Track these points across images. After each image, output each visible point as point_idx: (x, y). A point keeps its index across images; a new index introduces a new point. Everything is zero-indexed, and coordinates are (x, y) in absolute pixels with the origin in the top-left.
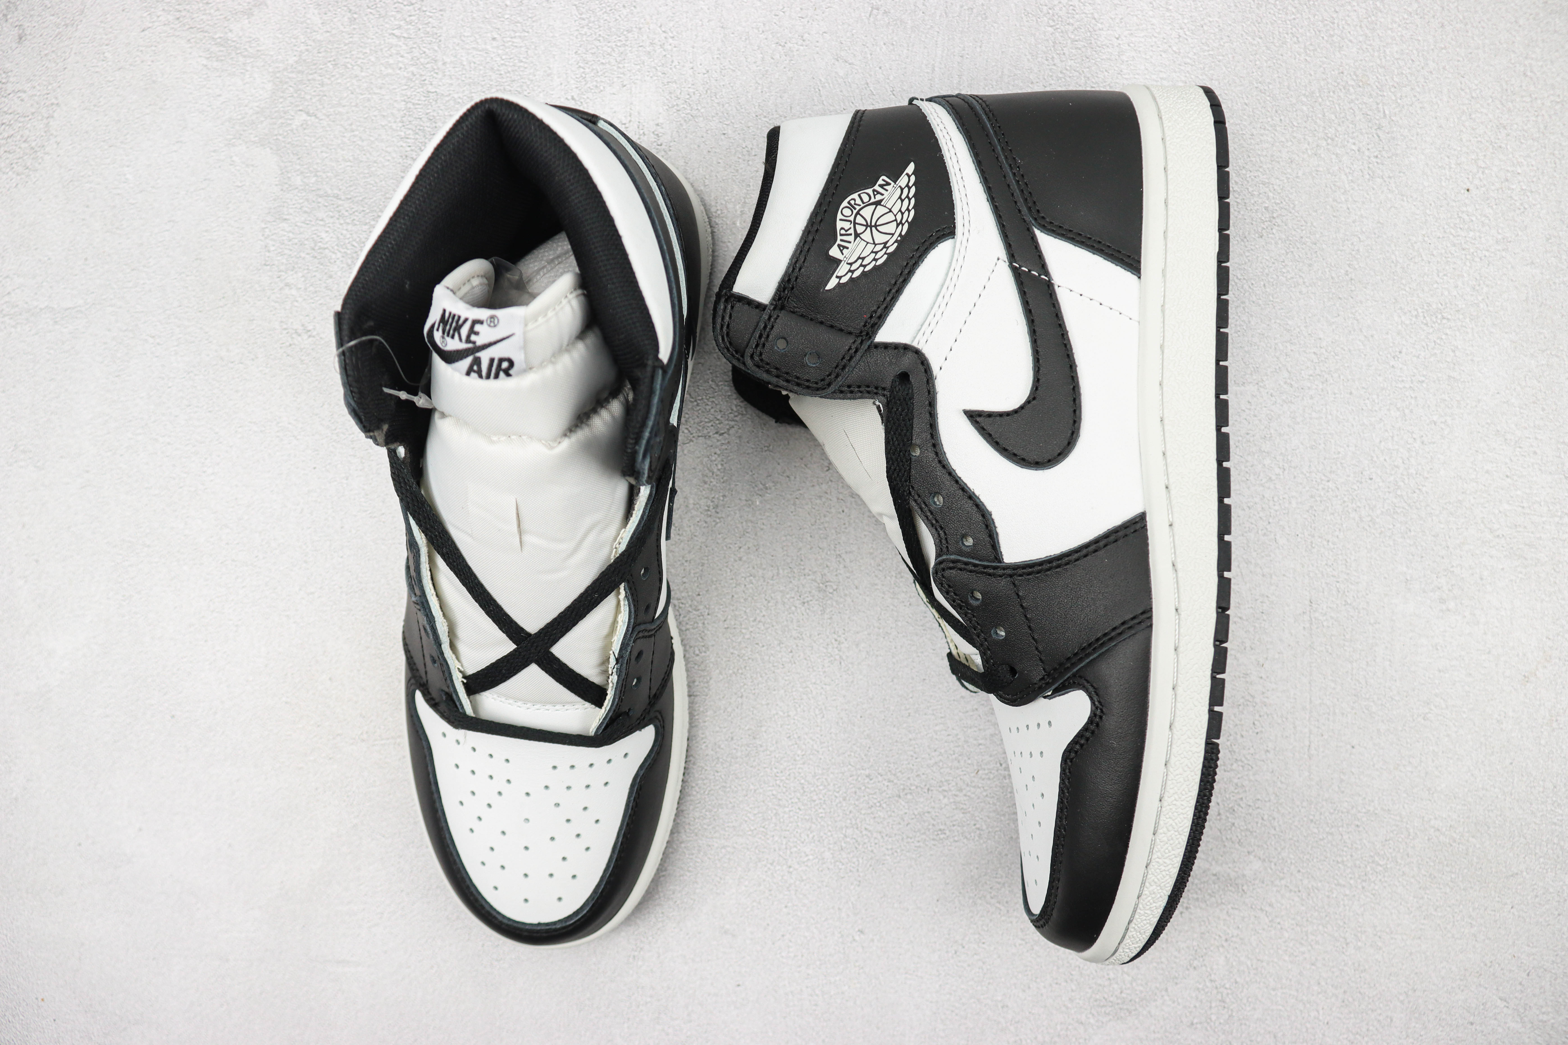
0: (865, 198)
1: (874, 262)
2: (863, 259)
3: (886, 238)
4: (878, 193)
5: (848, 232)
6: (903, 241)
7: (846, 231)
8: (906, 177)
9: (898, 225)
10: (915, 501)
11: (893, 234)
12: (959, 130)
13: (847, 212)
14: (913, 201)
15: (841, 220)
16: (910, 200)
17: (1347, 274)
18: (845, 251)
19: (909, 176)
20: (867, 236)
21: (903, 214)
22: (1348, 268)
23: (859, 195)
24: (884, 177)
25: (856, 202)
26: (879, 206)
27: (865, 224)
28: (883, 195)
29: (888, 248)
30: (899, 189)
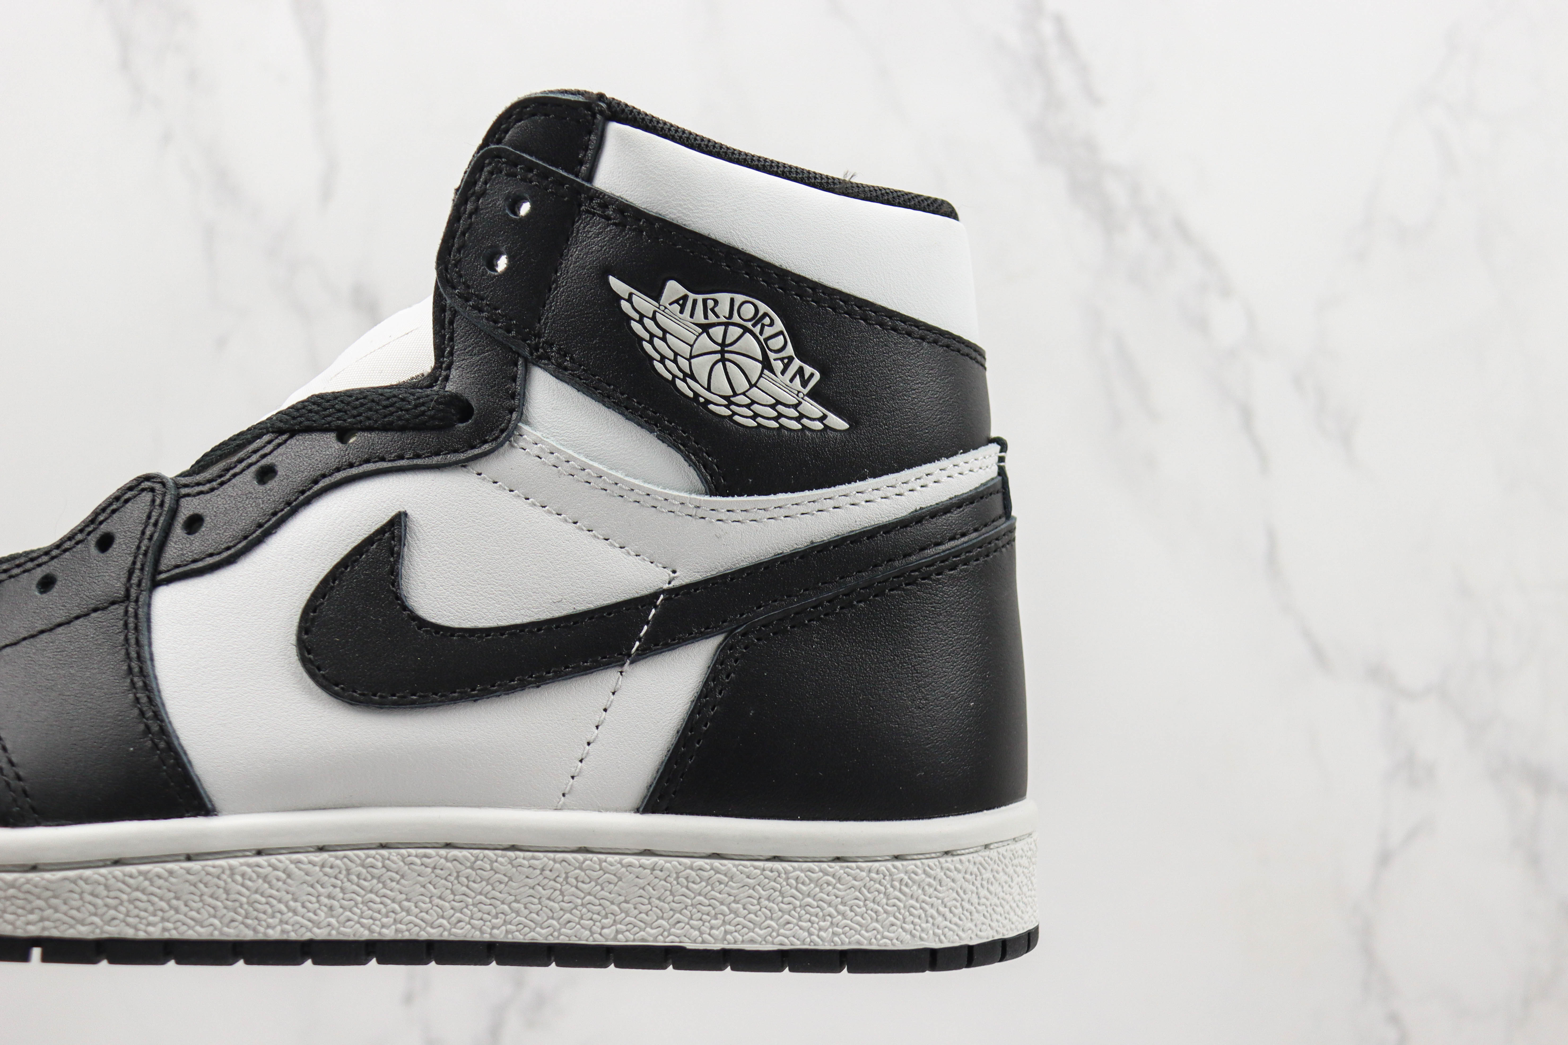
0: (776, 343)
1: (657, 357)
3: (702, 375)
4: (787, 366)
5: (710, 313)
8: (820, 415)
9: (727, 398)
13: (748, 311)
14: (773, 424)
18: (676, 307)
19: (823, 419)
20: (705, 343)
24: (818, 376)
25: (767, 328)
26: (760, 366)
27: (728, 341)
28: (783, 372)
29: (684, 380)
30: (795, 402)
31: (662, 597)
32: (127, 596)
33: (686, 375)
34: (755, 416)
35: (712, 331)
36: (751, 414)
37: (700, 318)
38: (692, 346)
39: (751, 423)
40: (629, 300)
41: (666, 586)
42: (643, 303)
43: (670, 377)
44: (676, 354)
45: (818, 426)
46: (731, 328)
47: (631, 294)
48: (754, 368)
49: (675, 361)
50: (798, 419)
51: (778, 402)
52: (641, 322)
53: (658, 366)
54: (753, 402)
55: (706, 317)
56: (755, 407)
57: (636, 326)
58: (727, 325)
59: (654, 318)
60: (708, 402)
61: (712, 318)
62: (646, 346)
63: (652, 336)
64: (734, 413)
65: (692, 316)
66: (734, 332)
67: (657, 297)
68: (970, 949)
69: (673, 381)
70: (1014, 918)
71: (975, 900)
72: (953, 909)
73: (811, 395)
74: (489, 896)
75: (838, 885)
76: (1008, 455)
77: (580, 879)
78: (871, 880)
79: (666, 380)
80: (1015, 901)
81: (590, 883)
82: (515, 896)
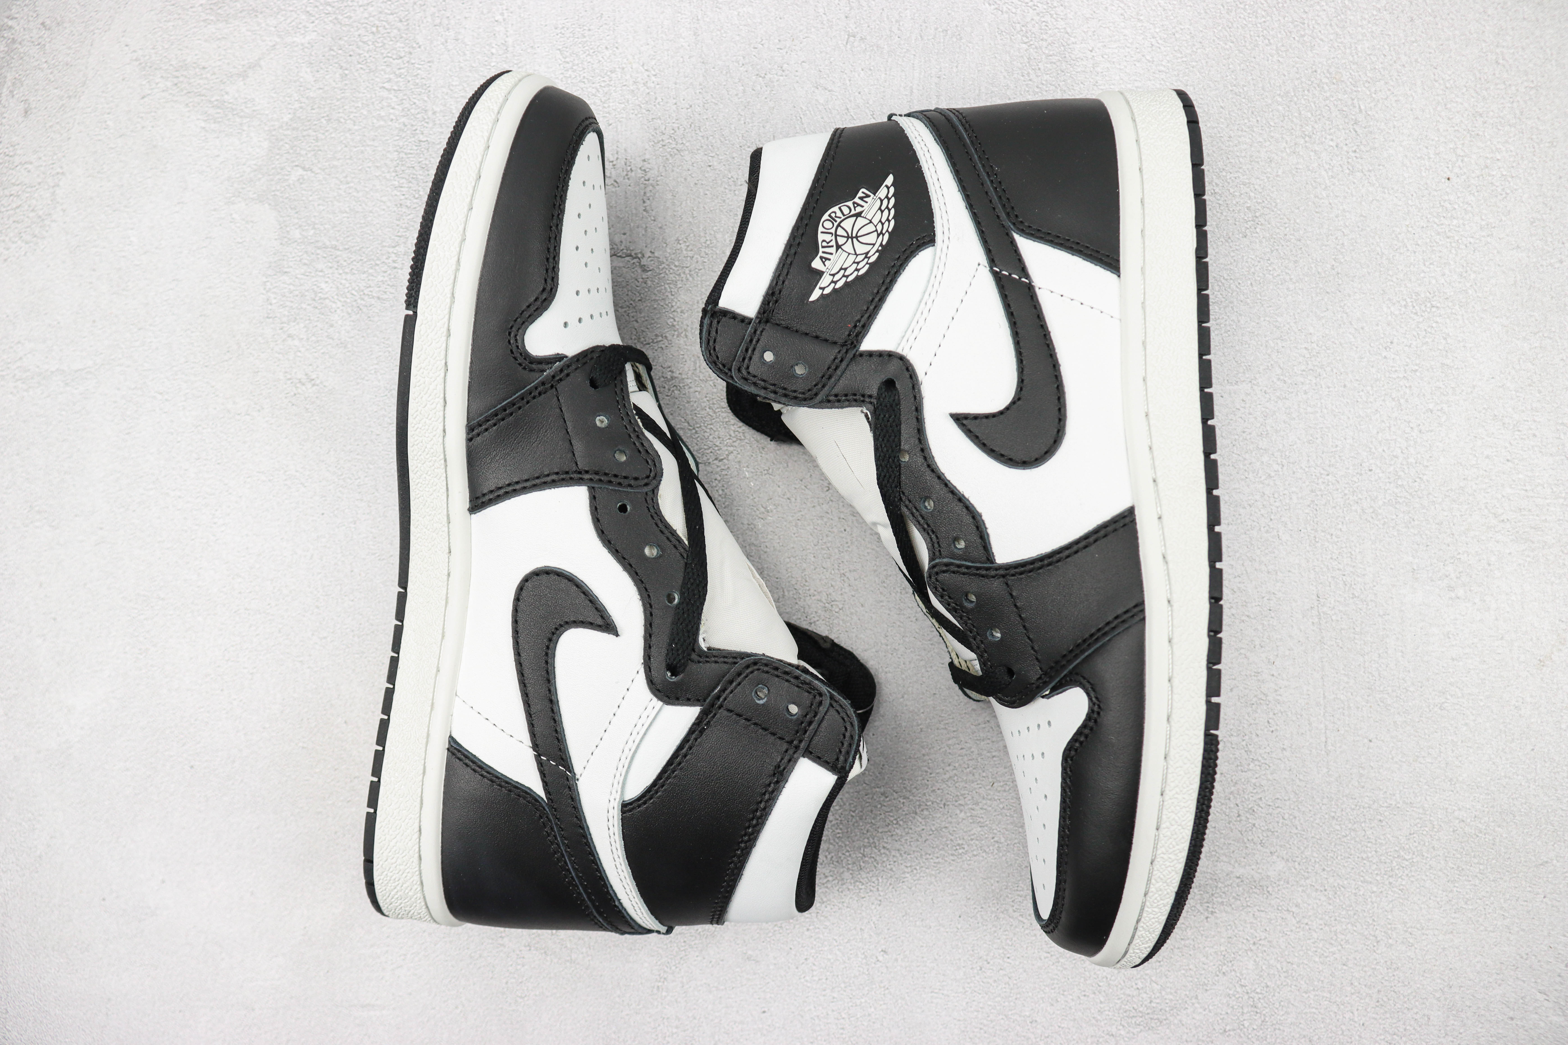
0: (846, 211)
1: (856, 273)
2: (845, 269)
3: (867, 248)
4: (858, 205)
5: (830, 244)
6: (884, 251)
7: (828, 243)
8: (886, 189)
9: (878, 235)
10: (907, 506)
11: (874, 245)
12: (937, 142)
13: (828, 225)
14: (893, 212)
15: (822, 232)
16: (889, 210)
17: (1333, 268)
18: (827, 263)
19: (888, 188)
20: (848, 247)
21: (883, 224)
22: (1334, 263)
23: (840, 208)
24: (863, 190)
25: (837, 215)
26: (859, 218)
27: (846, 235)
28: (863, 207)
29: (869, 258)
30: (879, 200)
31: (994, 268)
32: (1001, 577)
33: (866, 257)
34: (888, 220)
35: (840, 243)
36: (887, 222)
37: (833, 250)
38: (849, 254)
39: (892, 223)
40: (823, 289)
41: (989, 269)
42: (825, 281)
43: (868, 266)
44: (854, 262)
45: (892, 190)
46: (838, 233)
47: (820, 288)
48: (861, 221)
49: (858, 263)
50: (889, 199)
51: (880, 209)
52: (835, 283)
53: (862, 272)
54: (880, 221)
55: (832, 246)
56: (883, 221)
57: (838, 286)
58: (836, 235)
59: (833, 275)
60: (881, 245)
61: (833, 243)
63: (844, 276)
64: (887, 231)
65: (832, 254)
66: (840, 232)
69: (870, 264)
76: (898, 113)
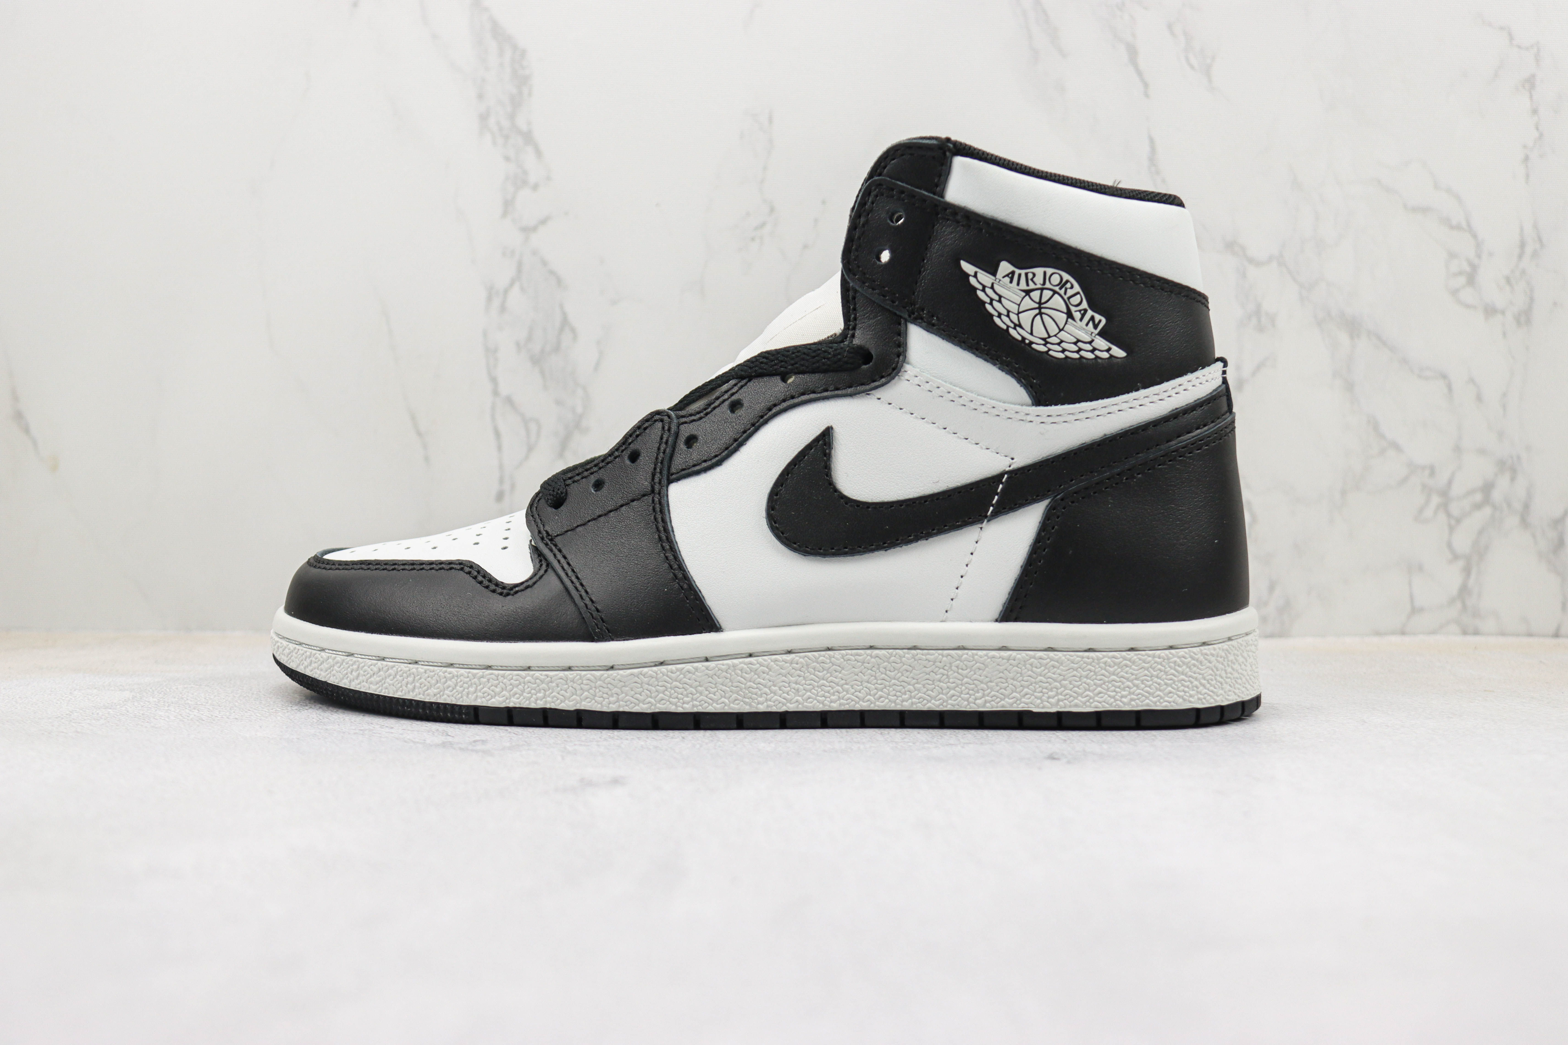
0: (1076, 300)
1: (996, 314)
2: (1000, 301)
3: (1026, 325)
4: (1083, 315)
5: (1030, 282)
7: (1032, 280)
8: (1107, 348)
9: (1044, 339)
10: (737, 385)
11: (1031, 334)
13: (1056, 279)
14: (1076, 356)
15: (1045, 273)
16: (1078, 352)
18: (1007, 279)
19: (1108, 350)
20: (1027, 303)
21: (1059, 344)
23: (1078, 293)
24: (1104, 321)
25: (1069, 290)
26: (1065, 316)
27: (1043, 301)
28: (1081, 320)
29: (1015, 328)
30: (1090, 340)
31: (1006, 476)
32: (653, 491)
33: (1015, 325)
34: (1063, 351)
35: (1032, 294)
36: (1060, 349)
37: (1025, 287)
38: (1019, 305)
39: (1061, 356)
40: (975, 276)
41: (1008, 469)
42: (985, 278)
43: (1005, 327)
44: (1008, 312)
45: (1105, 355)
46: (1045, 291)
47: (976, 273)
48: (1062, 318)
49: (1008, 316)
50: (1092, 351)
51: (1078, 341)
52: (983, 290)
53: (997, 320)
55: (1028, 285)
56: (1063, 345)
57: (981, 294)
58: (1042, 289)
59: (992, 287)
60: (1031, 343)
61: (1032, 286)
62: (988, 307)
63: (992, 300)
64: (1050, 350)
65: (1018, 284)
66: (1047, 294)
67: (994, 273)
68: (1222, 709)
69: (1007, 330)
70: (1249, 687)
71: (1224, 675)
72: (1210, 681)
73: (1100, 334)
74: (900, 680)
75: (1133, 667)
76: (1228, 369)
77: (960, 667)
78: (1155, 663)
79: (1003, 329)
80: (1248, 675)
81: (966, 669)
82: (917, 680)
